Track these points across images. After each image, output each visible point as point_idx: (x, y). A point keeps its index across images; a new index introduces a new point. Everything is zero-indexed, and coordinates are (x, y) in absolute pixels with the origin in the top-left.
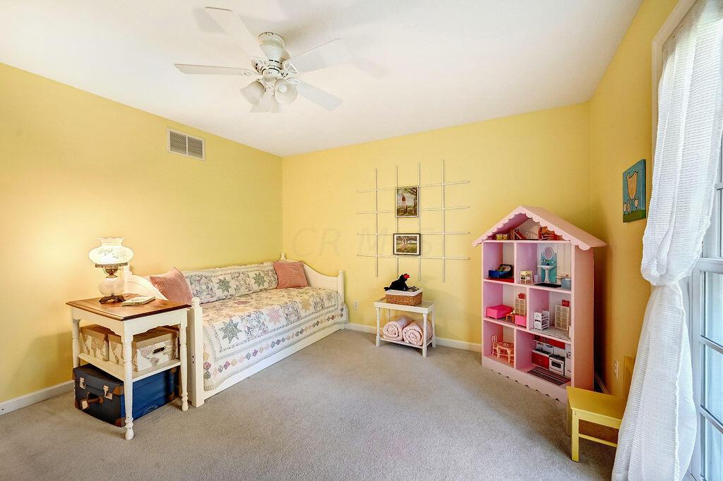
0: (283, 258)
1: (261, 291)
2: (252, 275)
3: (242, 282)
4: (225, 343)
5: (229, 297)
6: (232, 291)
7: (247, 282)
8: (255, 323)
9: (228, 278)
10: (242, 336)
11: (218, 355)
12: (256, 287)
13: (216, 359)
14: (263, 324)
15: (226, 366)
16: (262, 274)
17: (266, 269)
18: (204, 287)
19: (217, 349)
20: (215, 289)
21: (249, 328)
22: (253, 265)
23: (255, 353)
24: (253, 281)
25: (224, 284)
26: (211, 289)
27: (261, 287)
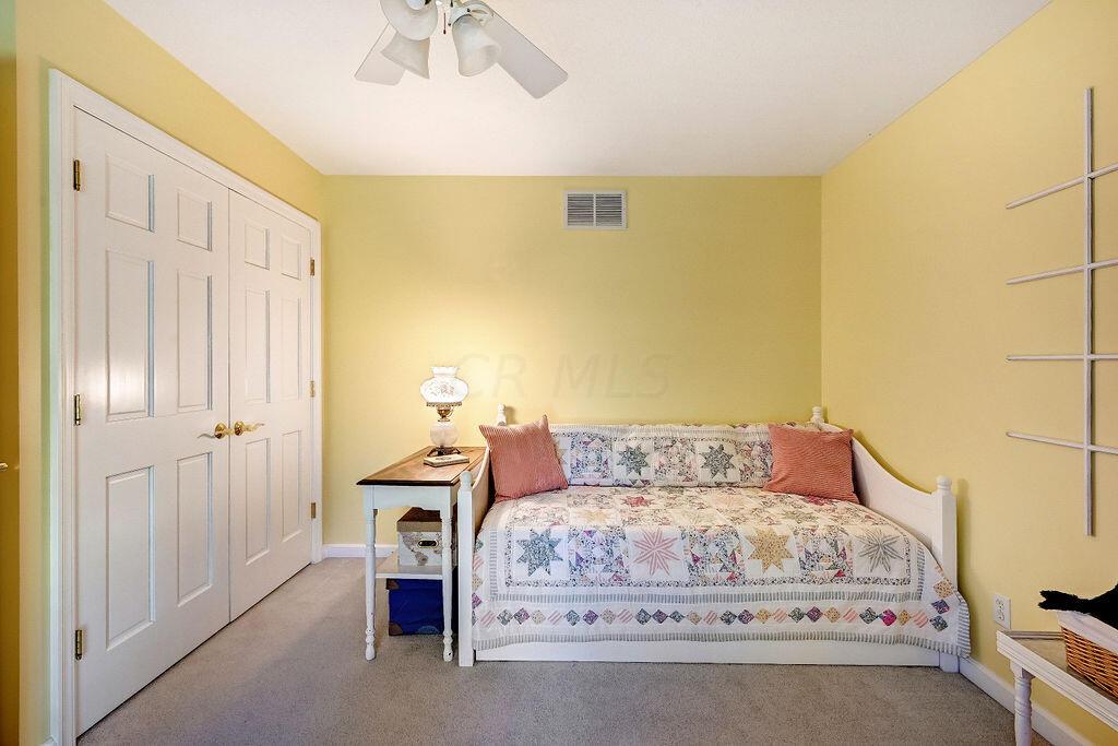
0: (816, 418)
1: (719, 485)
2: (702, 447)
3: (675, 460)
4: (520, 571)
5: (639, 483)
6: (646, 473)
7: (687, 461)
8: (598, 552)
9: (646, 446)
10: (559, 571)
11: (502, 590)
12: (704, 475)
13: (494, 596)
14: (620, 561)
15: (521, 616)
16: (729, 449)
17: (750, 439)
18: (592, 456)
19: (502, 577)
20: (613, 464)
21: (579, 559)
22: (715, 428)
23: (591, 618)
24: (701, 461)
25: (635, 458)
26: (606, 463)
27: (719, 477)
